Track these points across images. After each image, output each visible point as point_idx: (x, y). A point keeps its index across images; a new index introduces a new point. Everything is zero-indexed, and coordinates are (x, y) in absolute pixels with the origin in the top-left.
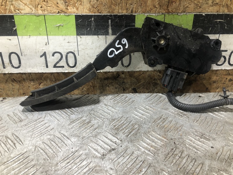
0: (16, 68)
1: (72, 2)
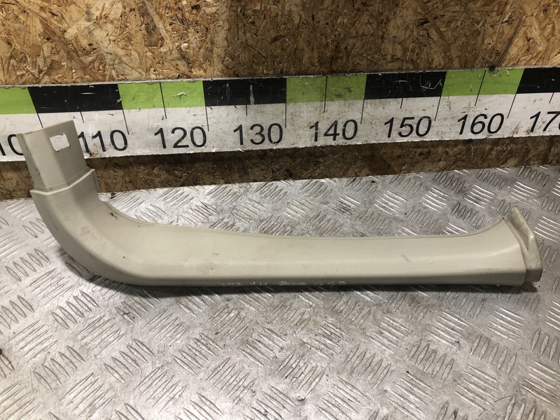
0: (120, 150)
1: (198, 63)
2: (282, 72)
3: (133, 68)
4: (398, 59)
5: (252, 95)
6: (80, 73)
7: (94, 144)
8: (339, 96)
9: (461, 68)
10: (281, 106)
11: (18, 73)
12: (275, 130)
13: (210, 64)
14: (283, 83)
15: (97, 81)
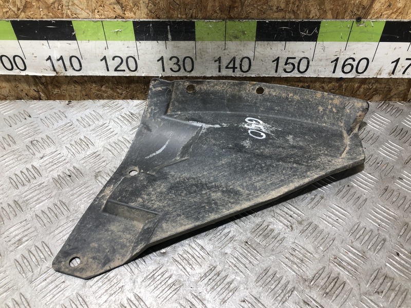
0: (77, 71)
1: (129, 7)
2: (192, 17)
3: (82, 9)
4: (282, 10)
5: (169, 33)
6: (46, 11)
7: (59, 66)
8: (236, 38)
9: (333, 18)
10: (192, 43)
11: (4, 10)
12: (188, 61)
13: (138, 9)
14: (192, 25)
15: (57, 18)
